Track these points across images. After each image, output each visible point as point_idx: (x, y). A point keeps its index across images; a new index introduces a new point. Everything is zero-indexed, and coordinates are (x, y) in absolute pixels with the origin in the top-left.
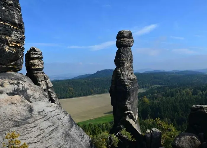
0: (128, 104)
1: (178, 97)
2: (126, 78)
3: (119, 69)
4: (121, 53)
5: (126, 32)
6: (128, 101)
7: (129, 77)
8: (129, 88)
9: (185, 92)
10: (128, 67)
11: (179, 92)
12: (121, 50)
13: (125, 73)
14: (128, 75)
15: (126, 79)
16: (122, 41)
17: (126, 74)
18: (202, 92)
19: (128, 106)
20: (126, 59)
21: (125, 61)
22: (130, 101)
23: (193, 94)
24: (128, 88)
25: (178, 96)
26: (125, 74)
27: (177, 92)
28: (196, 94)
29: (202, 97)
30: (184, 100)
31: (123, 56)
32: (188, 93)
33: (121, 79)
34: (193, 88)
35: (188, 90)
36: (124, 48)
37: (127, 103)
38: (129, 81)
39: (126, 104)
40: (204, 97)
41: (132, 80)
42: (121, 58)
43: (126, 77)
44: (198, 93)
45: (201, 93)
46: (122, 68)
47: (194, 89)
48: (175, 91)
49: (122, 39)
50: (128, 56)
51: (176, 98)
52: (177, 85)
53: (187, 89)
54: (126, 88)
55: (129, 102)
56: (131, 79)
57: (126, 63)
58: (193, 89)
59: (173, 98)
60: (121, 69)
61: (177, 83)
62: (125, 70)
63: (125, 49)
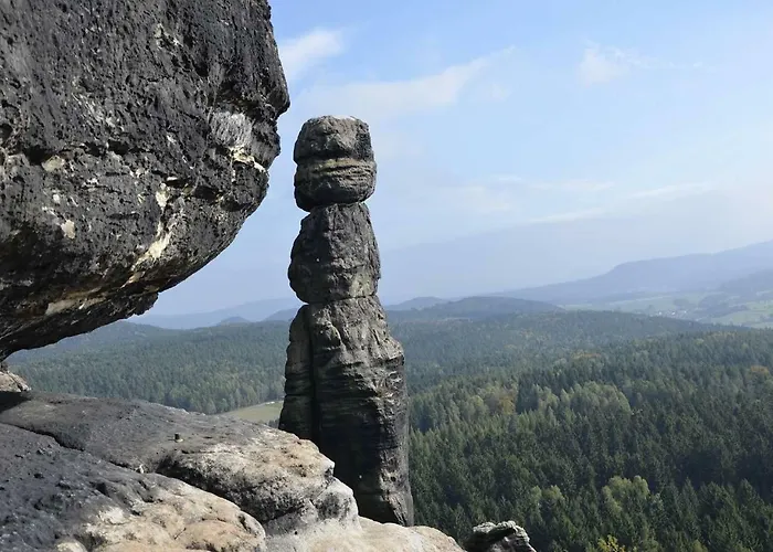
0: (392, 487)
1: (454, 428)
2: (363, 355)
3: (326, 311)
4: (328, 235)
5: (343, 123)
6: (389, 475)
7: (378, 352)
8: (386, 405)
9: (481, 400)
10: (365, 304)
11: (452, 403)
12: (330, 220)
13: (360, 333)
14: (370, 341)
15: (367, 362)
16: (332, 170)
17: (364, 337)
18: (559, 395)
19: (393, 499)
20: (358, 263)
21: (353, 271)
22: (396, 474)
23: (519, 410)
24: (381, 409)
25: (453, 424)
26: (360, 339)
27: (446, 405)
28: (535, 406)
29: (560, 417)
30: (488, 441)
31: (343, 245)
32: (495, 408)
33: (342, 366)
34: (517, 379)
35: (495, 390)
36: (340, 210)
37: (384, 485)
38: (379, 370)
39: (381, 492)
40: (569, 414)
41: (394, 368)
42: (333, 259)
43: (365, 353)
44: (542, 403)
45: (555, 398)
46: (338, 310)
47: (520, 383)
48: (438, 399)
49: (331, 163)
50: (363, 245)
51: (443, 437)
52: (441, 372)
53: (490, 387)
54: (373, 406)
55: (393, 479)
56: (388, 361)
57: (356, 284)
58: (515, 386)
59: (430, 433)
60: (333, 314)
61: (440, 362)
62: (356, 318)
63: (347, 211)
